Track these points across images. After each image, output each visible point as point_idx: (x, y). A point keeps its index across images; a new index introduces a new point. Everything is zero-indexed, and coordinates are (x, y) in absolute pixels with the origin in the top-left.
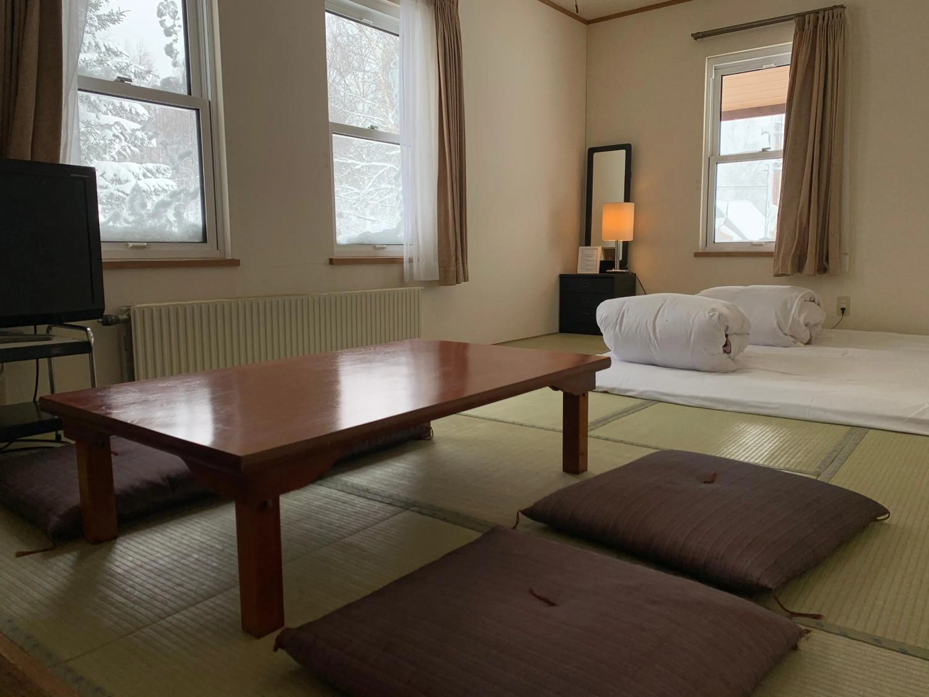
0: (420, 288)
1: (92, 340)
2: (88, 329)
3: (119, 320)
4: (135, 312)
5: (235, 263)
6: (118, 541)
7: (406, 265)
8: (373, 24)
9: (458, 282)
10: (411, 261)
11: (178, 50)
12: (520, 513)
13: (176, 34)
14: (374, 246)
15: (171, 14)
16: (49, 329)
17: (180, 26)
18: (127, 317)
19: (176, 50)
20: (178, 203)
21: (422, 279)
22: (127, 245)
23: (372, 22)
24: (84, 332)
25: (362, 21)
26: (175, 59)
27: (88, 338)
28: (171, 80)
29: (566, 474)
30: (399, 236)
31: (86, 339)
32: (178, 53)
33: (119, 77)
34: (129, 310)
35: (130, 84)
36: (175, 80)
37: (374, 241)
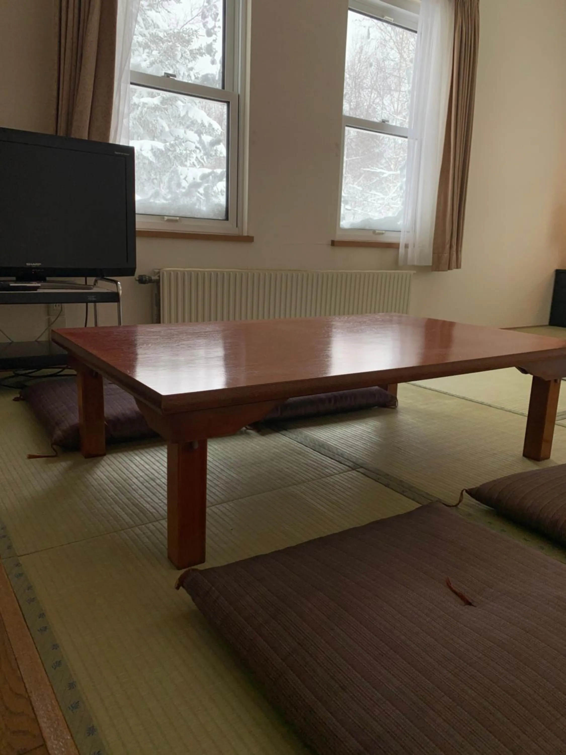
0: (412, 272)
1: (121, 292)
2: (119, 283)
3: (152, 280)
4: (163, 274)
5: (249, 239)
6: (105, 458)
7: (402, 250)
8: (393, 21)
9: (449, 268)
10: (406, 246)
11: (217, 50)
12: (464, 492)
13: (216, 34)
14: (374, 232)
15: (213, 16)
16: (96, 281)
17: (219, 27)
18: (157, 278)
19: (215, 49)
20: (206, 185)
21: (416, 263)
22: (164, 218)
23: (392, 19)
24: (115, 285)
25: (384, 19)
26: (214, 58)
27: (117, 290)
28: (209, 76)
29: (525, 458)
30: (399, 223)
31: (115, 290)
32: (216, 52)
33: (165, 73)
34: (159, 273)
35: (174, 79)
36: (212, 76)
37: (374, 227)
